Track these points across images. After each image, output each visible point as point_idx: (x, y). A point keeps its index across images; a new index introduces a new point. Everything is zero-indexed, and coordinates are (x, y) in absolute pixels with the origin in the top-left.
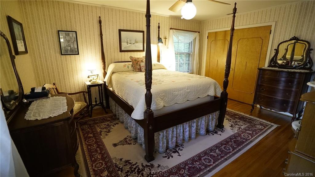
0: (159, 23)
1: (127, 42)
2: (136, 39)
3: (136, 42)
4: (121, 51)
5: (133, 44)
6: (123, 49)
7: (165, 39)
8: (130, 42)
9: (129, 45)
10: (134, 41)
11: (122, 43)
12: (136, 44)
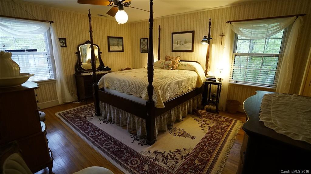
0: (210, 19)
1: (178, 43)
2: (186, 39)
3: (186, 42)
4: (173, 51)
5: (183, 44)
6: (174, 49)
7: (221, 37)
8: (180, 43)
9: (179, 45)
10: (184, 42)
11: (174, 44)
12: (185, 44)
